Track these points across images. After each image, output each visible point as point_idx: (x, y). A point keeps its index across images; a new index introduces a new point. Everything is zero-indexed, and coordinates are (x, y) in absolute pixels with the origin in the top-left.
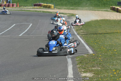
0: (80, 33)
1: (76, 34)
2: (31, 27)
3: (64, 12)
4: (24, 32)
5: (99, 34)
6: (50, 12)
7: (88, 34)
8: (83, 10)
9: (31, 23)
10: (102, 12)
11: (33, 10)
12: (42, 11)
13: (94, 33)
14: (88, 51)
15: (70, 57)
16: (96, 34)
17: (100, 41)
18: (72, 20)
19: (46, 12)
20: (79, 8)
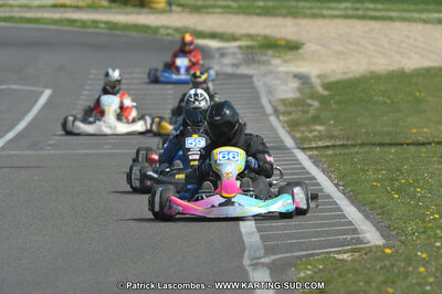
0: (311, 141)
1: (289, 142)
2: (46, 106)
3: (220, 30)
4: (11, 135)
5: (413, 144)
6: (145, 28)
7: (355, 145)
8: (324, 17)
9: (47, 87)
10: (429, 27)
11: (56, 15)
12: (106, 23)
13: (387, 140)
14: (355, 231)
15: (263, 265)
16: (397, 144)
17: (417, 181)
18: (263, 69)
19: (126, 27)
20: (301, 4)
